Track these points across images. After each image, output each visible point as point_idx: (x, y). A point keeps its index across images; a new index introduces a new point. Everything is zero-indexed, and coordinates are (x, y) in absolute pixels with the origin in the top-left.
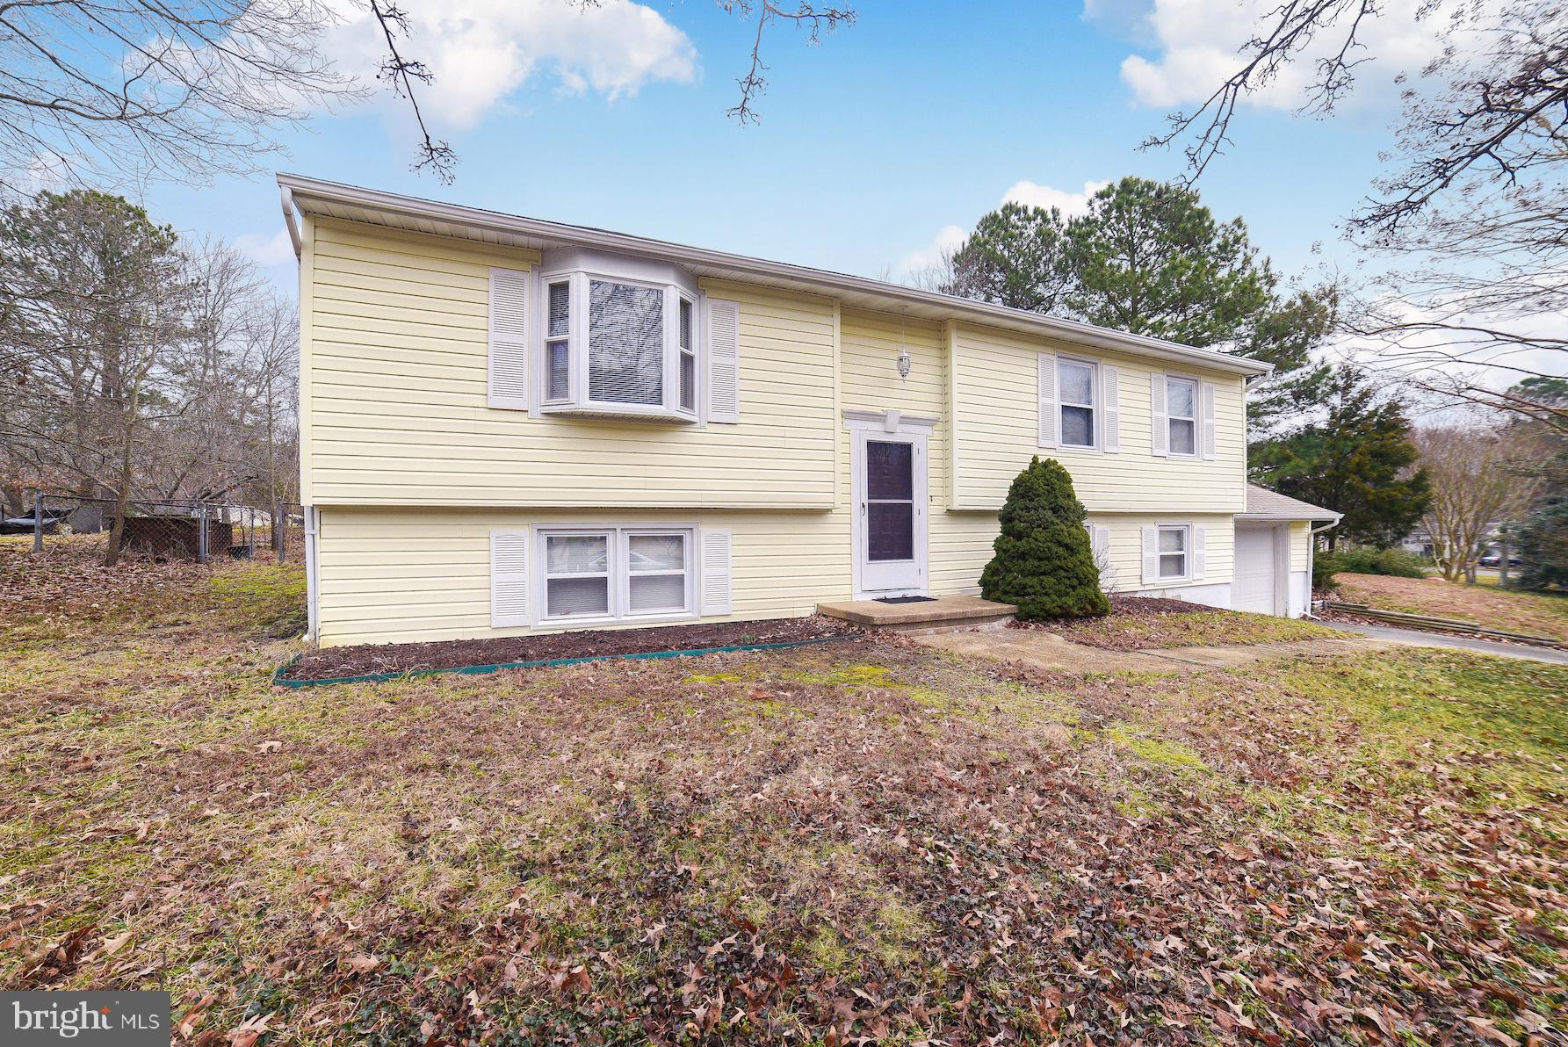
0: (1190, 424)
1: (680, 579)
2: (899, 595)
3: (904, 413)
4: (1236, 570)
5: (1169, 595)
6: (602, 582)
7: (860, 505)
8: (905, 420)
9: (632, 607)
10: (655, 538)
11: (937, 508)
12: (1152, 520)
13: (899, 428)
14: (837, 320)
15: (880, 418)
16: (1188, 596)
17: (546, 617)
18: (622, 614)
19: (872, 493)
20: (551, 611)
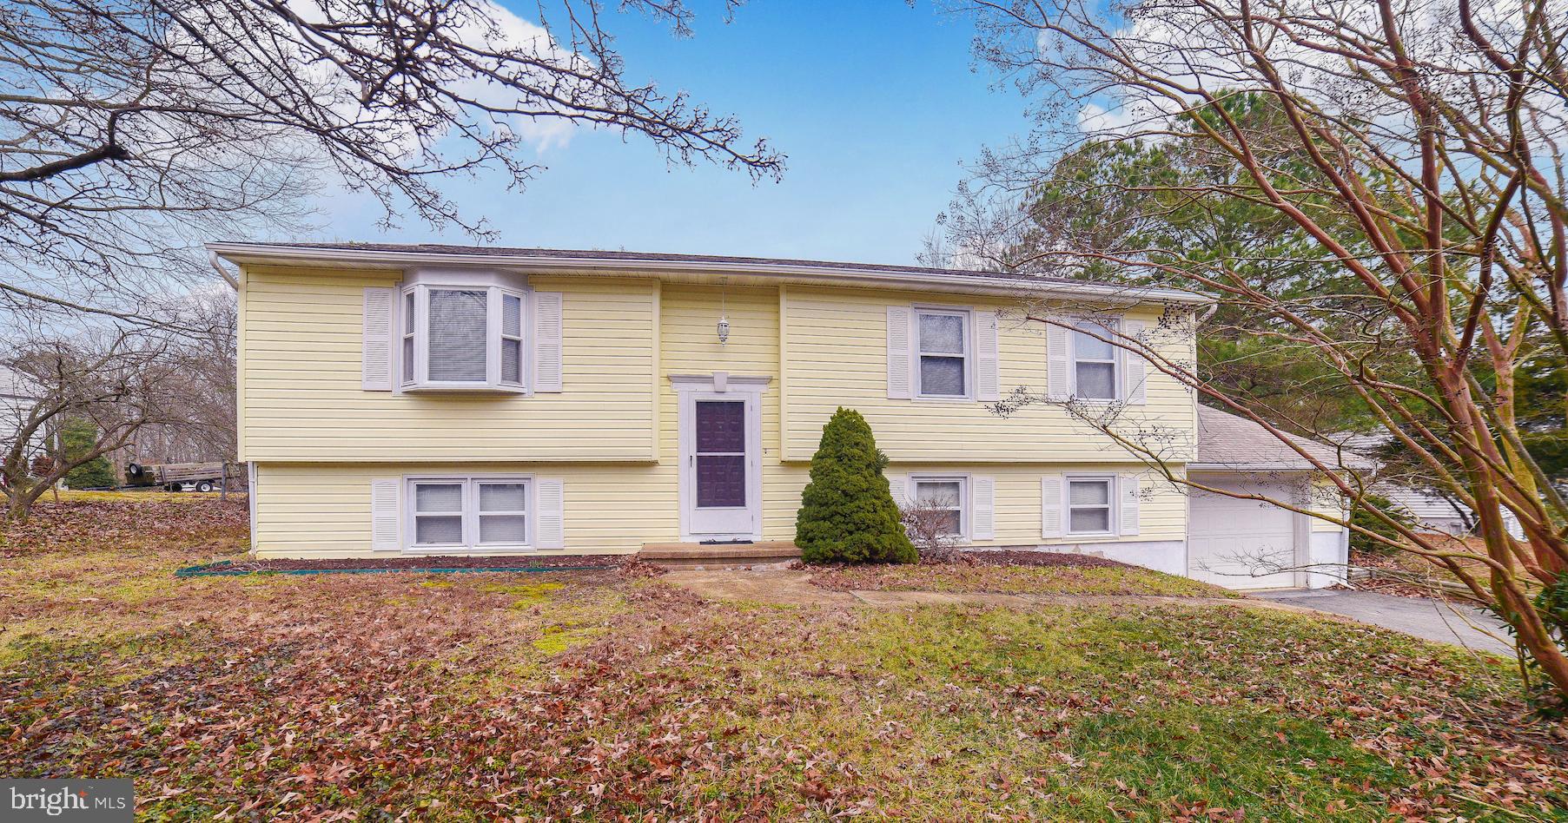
0: (1111, 366)
1: (521, 519)
2: (730, 538)
3: (732, 373)
4: (1188, 526)
5: (1086, 551)
6: (458, 520)
7: (688, 458)
8: (733, 380)
9: (482, 540)
10: (503, 487)
11: (771, 459)
12: (1060, 470)
13: (729, 388)
14: (655, 299)
15: (709, 380)
16: (1109, 553)
17: (415, 544)
18: (471, 544)
19: (701, 446)
20: (419, 540)
